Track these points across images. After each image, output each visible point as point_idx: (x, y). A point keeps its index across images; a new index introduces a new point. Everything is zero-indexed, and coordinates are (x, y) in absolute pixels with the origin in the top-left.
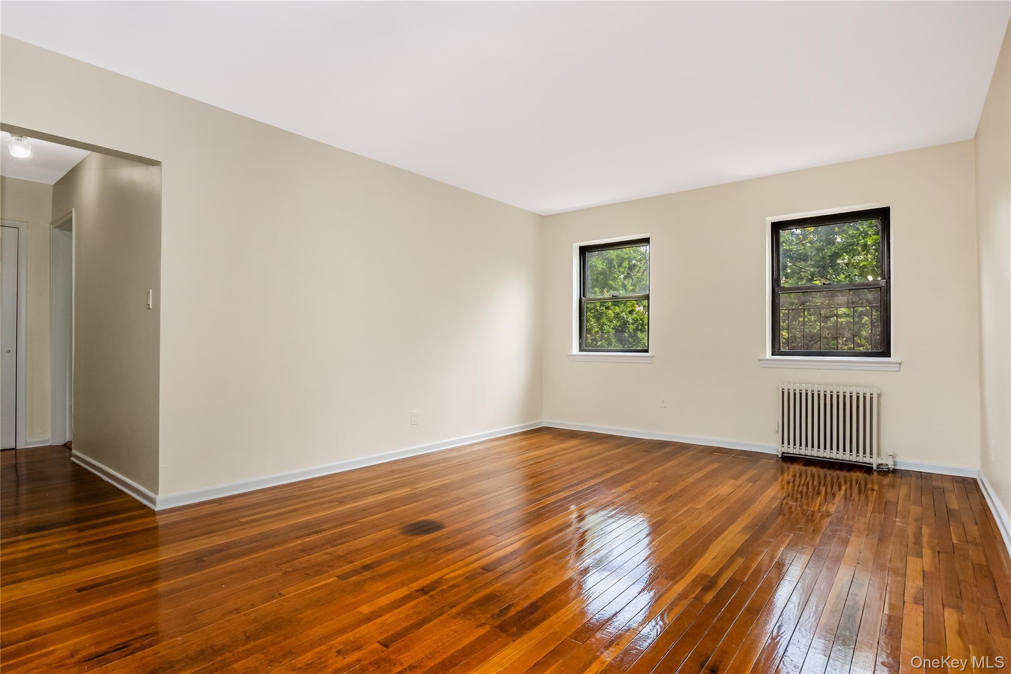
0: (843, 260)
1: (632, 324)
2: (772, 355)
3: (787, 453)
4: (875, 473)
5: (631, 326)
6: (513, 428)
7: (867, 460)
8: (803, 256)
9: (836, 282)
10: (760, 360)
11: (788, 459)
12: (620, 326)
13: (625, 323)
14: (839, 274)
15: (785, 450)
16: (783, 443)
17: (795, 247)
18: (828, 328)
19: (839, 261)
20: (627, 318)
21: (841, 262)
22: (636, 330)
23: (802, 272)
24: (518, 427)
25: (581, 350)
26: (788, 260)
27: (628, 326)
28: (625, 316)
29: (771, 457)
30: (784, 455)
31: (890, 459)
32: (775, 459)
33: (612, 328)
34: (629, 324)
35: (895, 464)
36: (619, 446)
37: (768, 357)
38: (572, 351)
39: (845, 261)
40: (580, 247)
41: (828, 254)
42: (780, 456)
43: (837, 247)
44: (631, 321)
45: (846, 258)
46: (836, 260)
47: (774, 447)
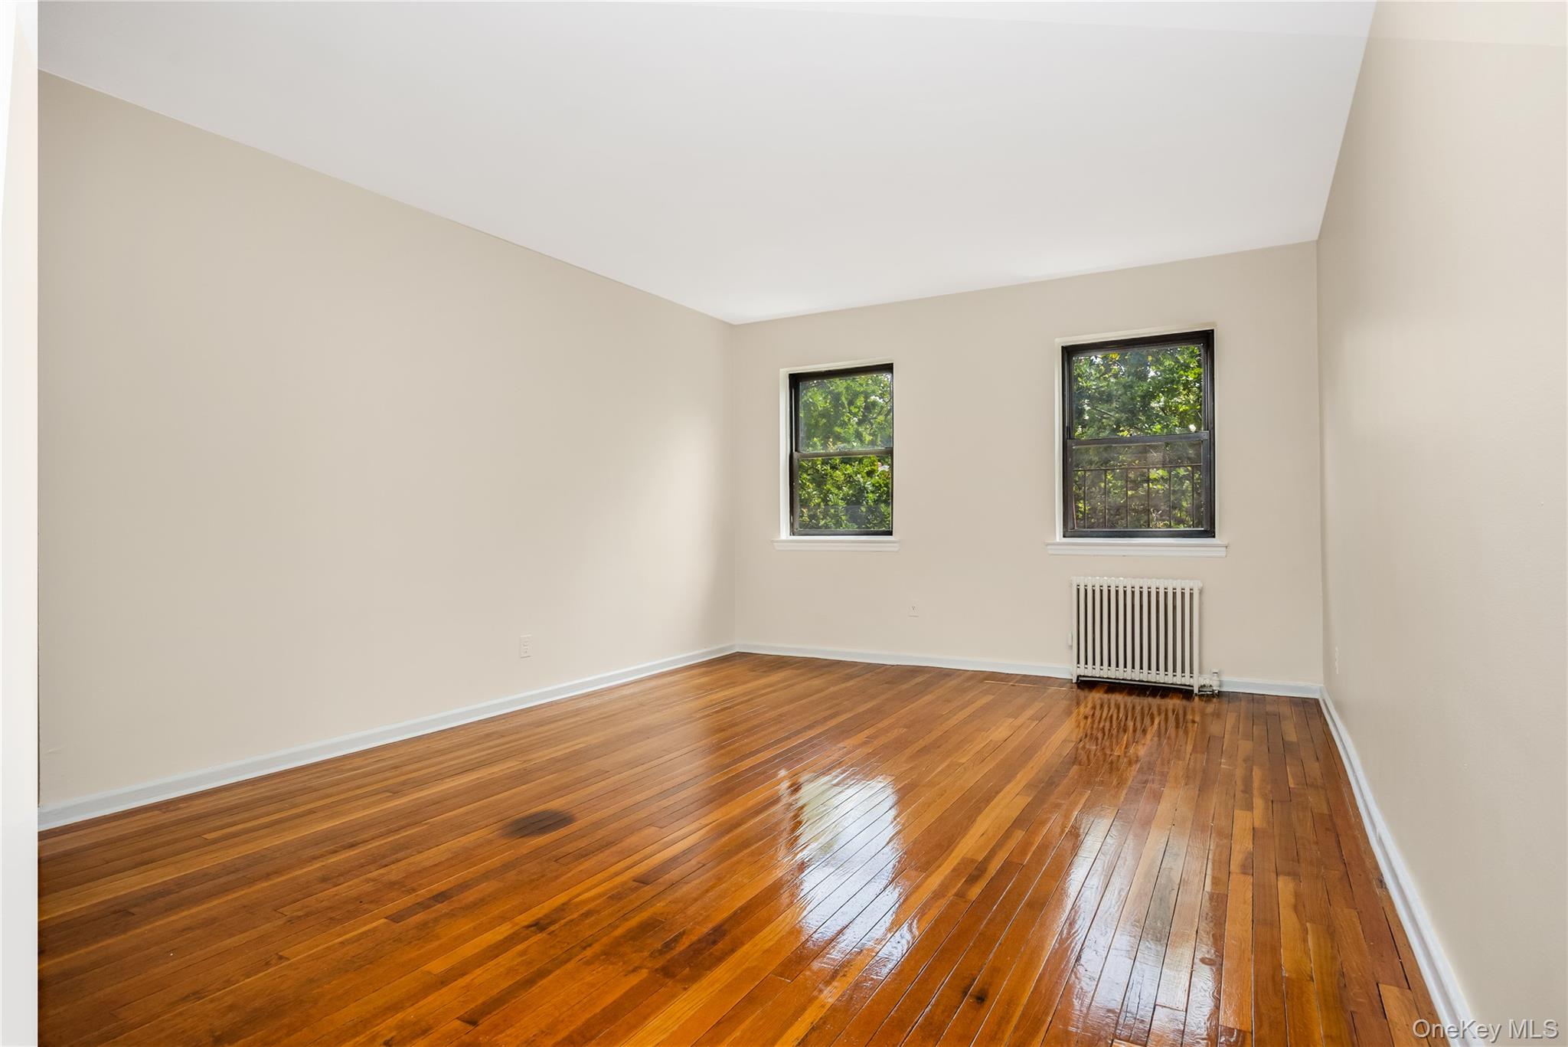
0: (1159, 402)
1: (872, 492)
2: (1064, 537)
3: (1084, 676)
4: (1197, 698)
5: (871, 495)
7: (1187, 680)
8: (1106, 396)
9: (1150, 434)
10: (1048, 545)
11: (1086, 684)
12: (853, 495)
13: (862, 490)
14: (1153, 424)
15: (1082, 671)
16: (1078, 663)
17: (1094, 383)
18: (1139, 498)
19: (1153, 404)
20: (865, 483)
21: (1155, 405)
22: (877, 502)
23: (1104, 418)
24: (695, 654)
25: (793, 533)
26: (1086, 402)
27: (866, 495)
28: (862, 480)
29: (1060, 682)
30: (1080, 679)
31: (1215, 677)
32: (1068, 685)
33: (842, 499)
34: (867, 493)
35: (1220, 686)
36: (849, 677)
37: (1058, 540)
38: (779, 535)
39: (1161, 404)
40: (790, 375)
41: (1139, 393)
42: (1074, 681)
43: (1150, 383)
44: (871, 488)
45: (1162, 399)
46: (1150, 403)
47: (1066, 668)
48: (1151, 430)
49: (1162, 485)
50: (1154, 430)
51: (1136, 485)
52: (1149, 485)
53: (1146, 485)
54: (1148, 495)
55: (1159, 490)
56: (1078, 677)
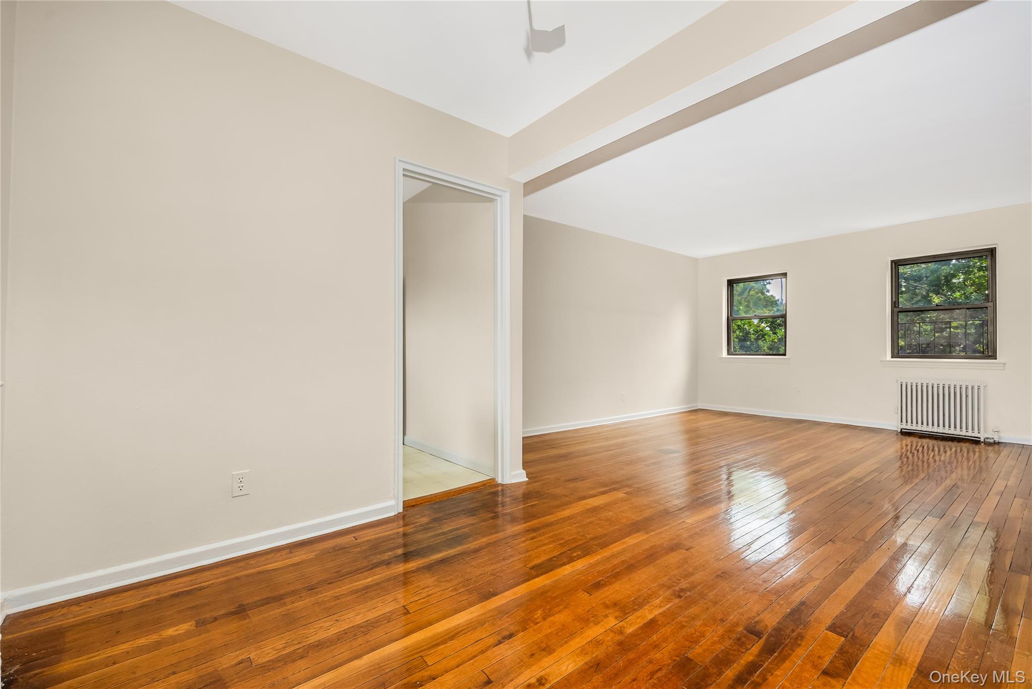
1: (753, 334)
2: (892, 358)
3: (905, 429)
4: (983, 444)
5: (752, 336)
6: (676, 409)
7: (976, 435)
8: (918, 277)
9: (951, 298)
10: (881, 361)
11: (905, 433)
12: (742, 336)
13: (748, 333)
14: (954, 292)
15: (904, 426)
16: (902, 422)
17: (909, 270)
18: (944, 338)
19: (954, 281)
20: (749, 329)
21: (956, 281)
22: (757, 339)
23: (917, 289)
24: (683, 408)
25: (728, 354)
26: (903, 280)
27: (749, 336)
28: (747, 328)
29: (891, 431)
30: (903, 430)
31: (996, 434)
32: (895, 433)
33: (736, 338)
34: (750, 335)
35: (999, 439)
37: (888, 359)
38: (722, 354)
39: (960, 280)
40: (728, 280)
41: (943, 274)
42: (899, 431)
43: (951, 269)
44: (752, 332)
45: (962, 277)
46: (951, 280)
47: (895, 425)
48: (953, 296)
49: (960, 330)
50: (955, 296)
51: (942, 330)
52: (950, 330)
53: (948, 330)
54: (950, 337)
55: (958, 333)
56: (901, 429)
